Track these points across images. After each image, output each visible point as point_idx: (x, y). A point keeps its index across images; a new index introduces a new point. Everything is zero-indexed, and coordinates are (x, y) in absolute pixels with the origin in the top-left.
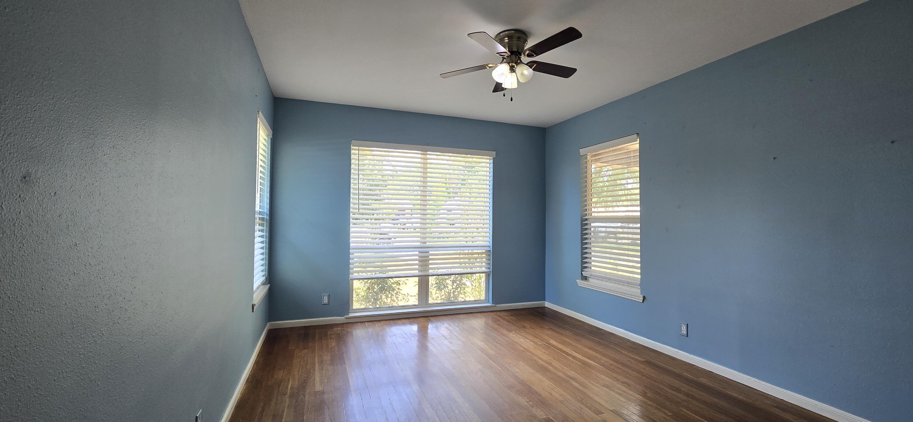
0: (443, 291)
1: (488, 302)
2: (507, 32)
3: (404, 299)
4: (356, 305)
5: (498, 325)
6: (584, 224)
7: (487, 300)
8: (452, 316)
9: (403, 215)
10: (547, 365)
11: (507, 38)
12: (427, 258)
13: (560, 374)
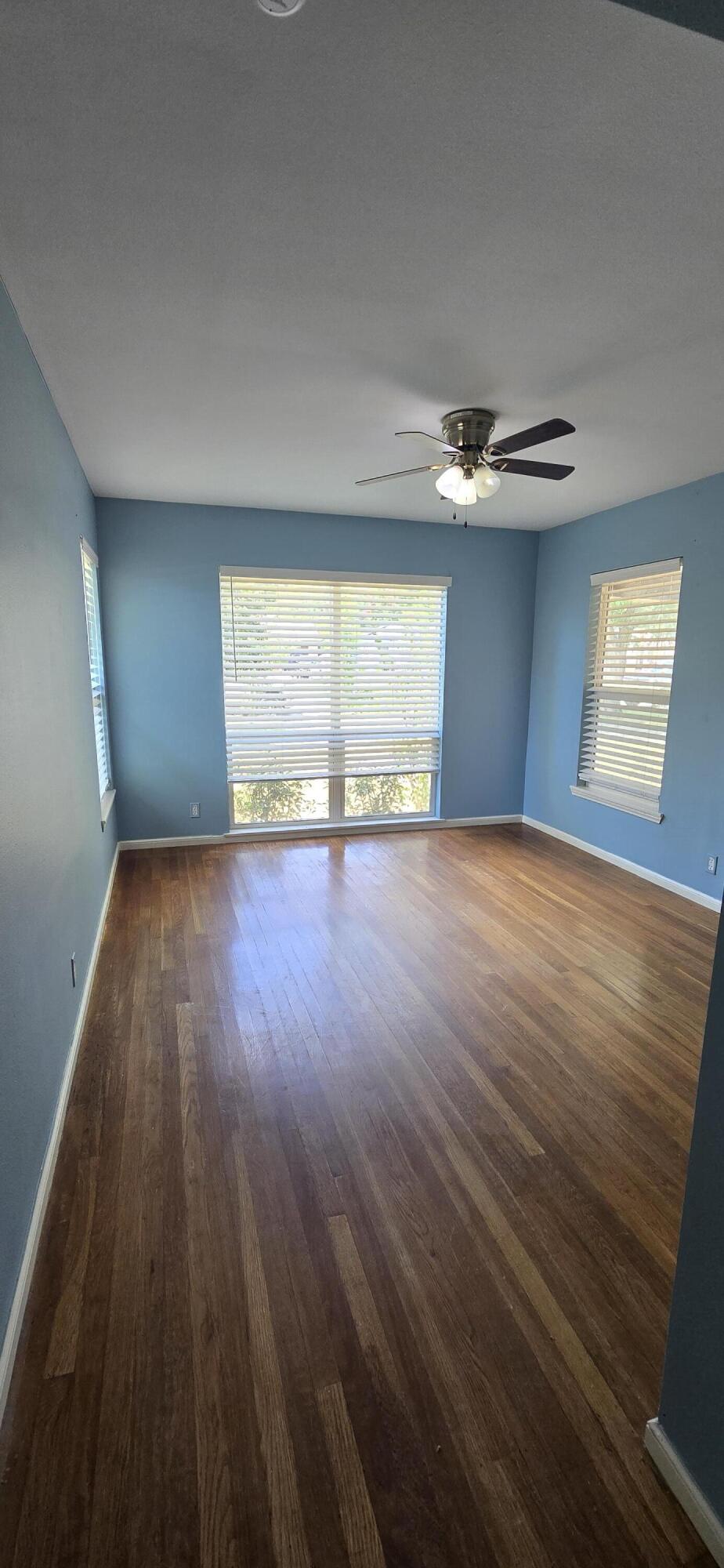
0: (367, 796)
1: (435, 815)
2: (460, 414)
3: (308, 808)
4: (238, 818)
5: (447, 850)
6: (588, 698)
7: (432, 813)
8: (378, 836)
9: (304, 654)
10: (506, 908)
11: (461, 424)
12: (342, 750)
13: (524, 921)
